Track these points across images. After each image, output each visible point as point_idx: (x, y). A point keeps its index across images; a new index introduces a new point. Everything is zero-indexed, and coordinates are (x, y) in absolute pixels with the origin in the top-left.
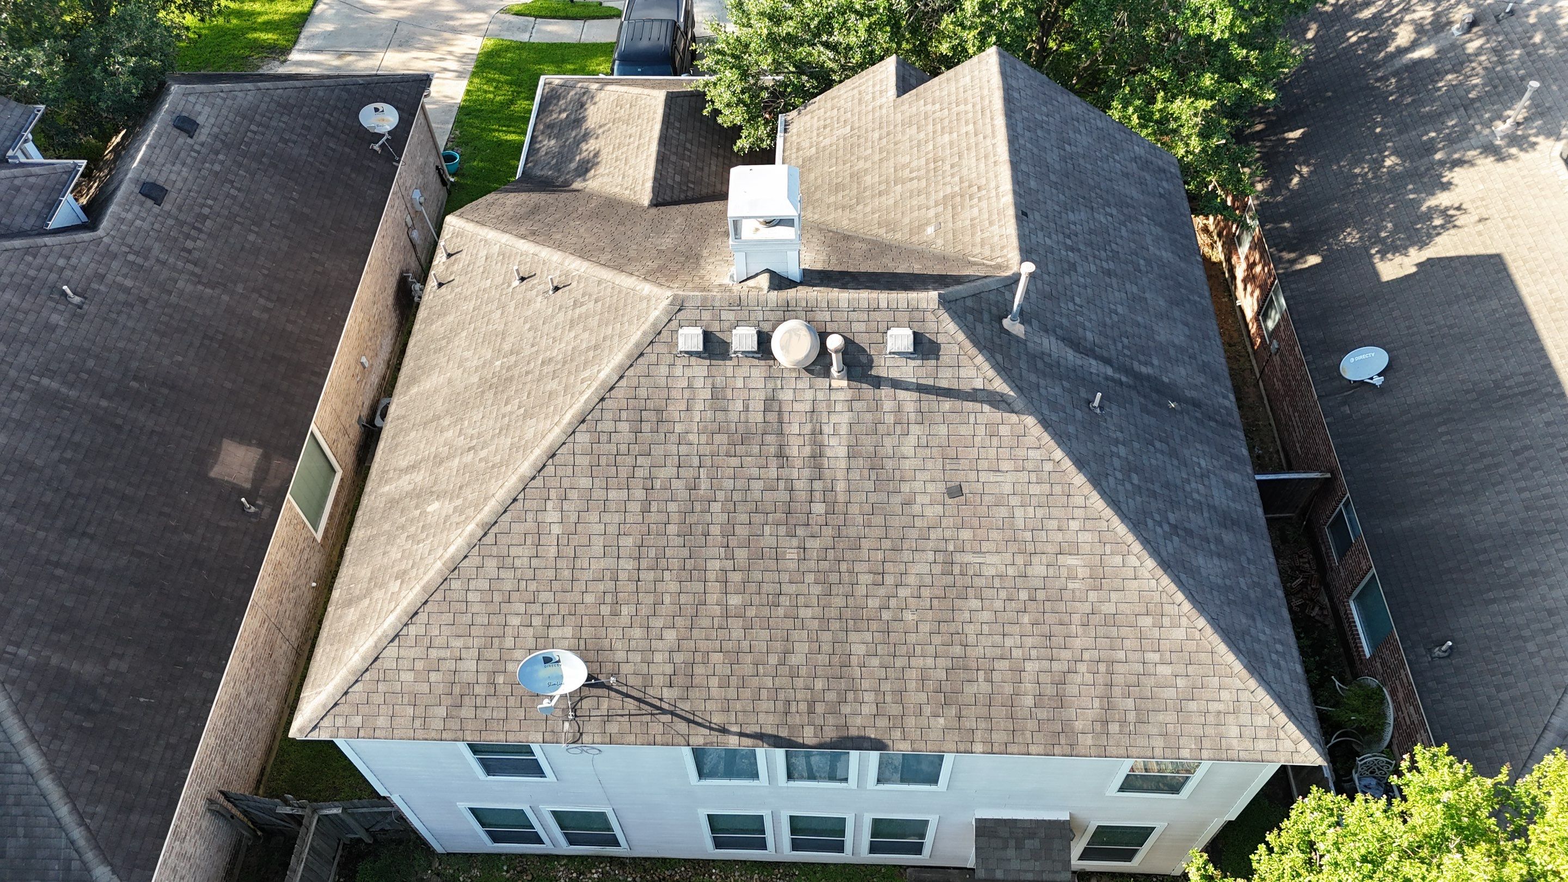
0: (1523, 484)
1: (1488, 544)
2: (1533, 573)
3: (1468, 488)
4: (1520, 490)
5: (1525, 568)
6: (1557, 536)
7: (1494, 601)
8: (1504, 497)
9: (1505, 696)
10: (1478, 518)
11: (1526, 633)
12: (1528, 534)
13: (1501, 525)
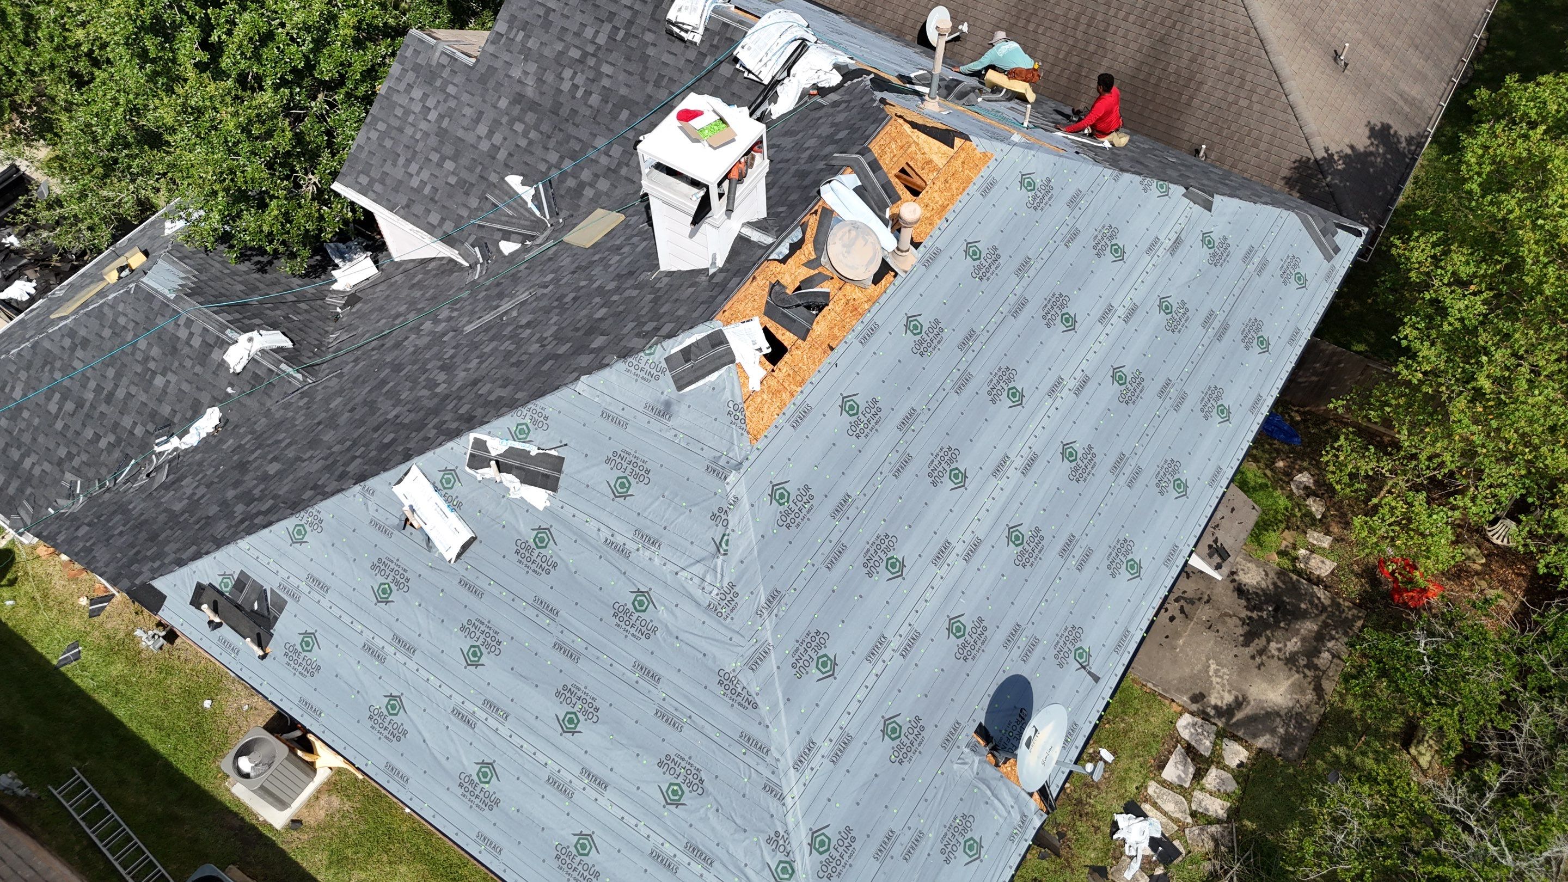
0: (1121, 14)
1: (1146, 69)
2: (1192, 60)
3: (1092, 48)
4: (1125, 20)
5: (1184, 63)
6: (1179, 26)
7: (1191, 98)
8: (1121, 32)
9: (1263, 146)
10: (1121, 59)
11: (1231, 98)
12: (1161, 40)
13: (1139, 51)
